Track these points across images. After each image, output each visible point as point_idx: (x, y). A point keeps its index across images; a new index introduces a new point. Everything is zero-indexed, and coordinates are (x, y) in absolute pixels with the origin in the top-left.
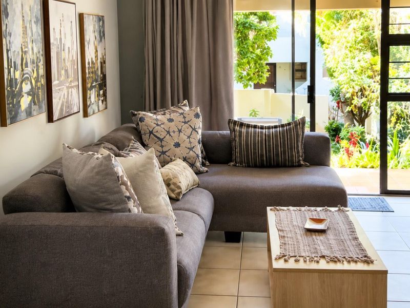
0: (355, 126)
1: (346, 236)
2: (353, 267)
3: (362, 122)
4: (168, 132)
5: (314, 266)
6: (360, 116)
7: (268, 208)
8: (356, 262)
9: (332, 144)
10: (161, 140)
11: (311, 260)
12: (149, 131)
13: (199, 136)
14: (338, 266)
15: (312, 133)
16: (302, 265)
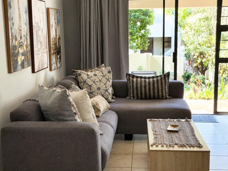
0: (199, 75)
1: (189, 134)
2: (192, 149)
3: (203, 73)
4: (94, 82)
5: (171, 149)
6: (202, 69)
7: (148, 120)
8: (194, 147)
9: (185, 85)
10: (90, 86)
11: (170, 146)
12: (84, 81)
13: (111, 84)
14: (184, 149)
15: (175, 81)
16: (165, 148)
